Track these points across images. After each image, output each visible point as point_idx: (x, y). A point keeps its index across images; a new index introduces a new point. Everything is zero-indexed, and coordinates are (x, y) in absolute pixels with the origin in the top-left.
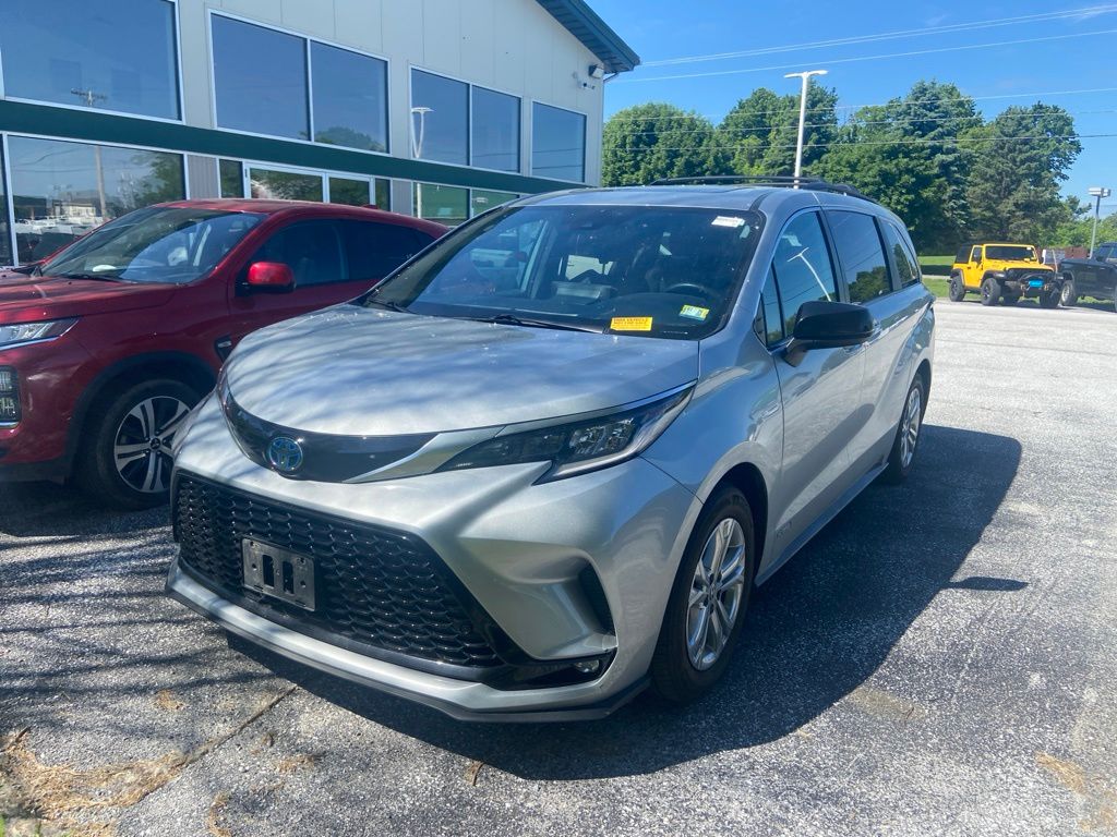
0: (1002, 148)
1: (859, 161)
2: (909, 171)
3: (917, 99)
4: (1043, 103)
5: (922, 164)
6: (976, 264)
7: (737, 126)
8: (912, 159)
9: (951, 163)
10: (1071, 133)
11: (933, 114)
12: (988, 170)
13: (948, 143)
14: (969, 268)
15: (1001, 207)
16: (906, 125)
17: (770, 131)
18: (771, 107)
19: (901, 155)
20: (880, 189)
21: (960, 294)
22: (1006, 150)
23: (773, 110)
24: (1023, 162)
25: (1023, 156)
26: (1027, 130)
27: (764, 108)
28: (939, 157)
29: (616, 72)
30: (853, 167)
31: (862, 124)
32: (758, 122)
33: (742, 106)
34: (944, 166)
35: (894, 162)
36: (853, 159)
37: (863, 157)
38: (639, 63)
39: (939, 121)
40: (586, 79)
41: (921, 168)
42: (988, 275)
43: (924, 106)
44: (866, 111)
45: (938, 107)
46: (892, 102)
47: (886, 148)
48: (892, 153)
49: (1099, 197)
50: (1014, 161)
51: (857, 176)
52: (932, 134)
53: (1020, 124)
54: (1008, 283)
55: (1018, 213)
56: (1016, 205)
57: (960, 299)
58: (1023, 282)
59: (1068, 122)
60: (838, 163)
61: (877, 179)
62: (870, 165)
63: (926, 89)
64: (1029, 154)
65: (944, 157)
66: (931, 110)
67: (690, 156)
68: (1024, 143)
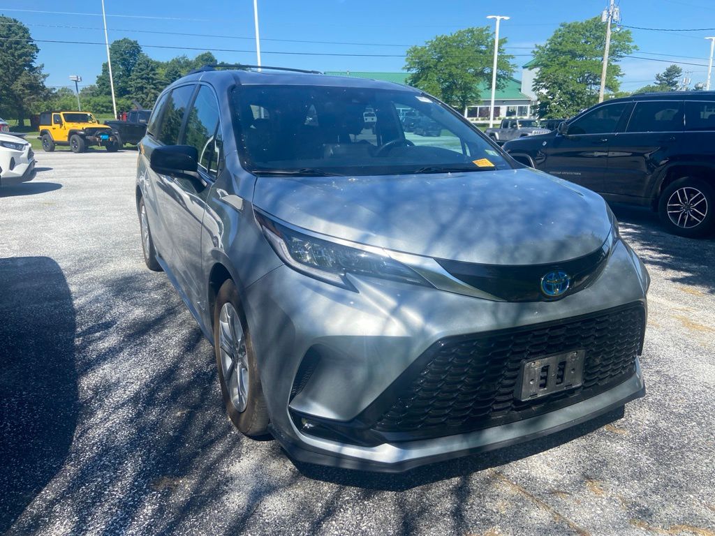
6: (59, 125)
10: (31, 39)
14: (54, 129)
15: (13, 87)
21: (52, 146)
24: (20, 56)
25: (19, 52)
42: (72, 133)
49: (76, 81)
50: (13, 55)
53: (10, 30)
54: (89, 137)
55: (26, 91)
56: (23, 85)
57: (52, 150)
58: (97, 136)
64: (22, 51)
68: (17, 43)
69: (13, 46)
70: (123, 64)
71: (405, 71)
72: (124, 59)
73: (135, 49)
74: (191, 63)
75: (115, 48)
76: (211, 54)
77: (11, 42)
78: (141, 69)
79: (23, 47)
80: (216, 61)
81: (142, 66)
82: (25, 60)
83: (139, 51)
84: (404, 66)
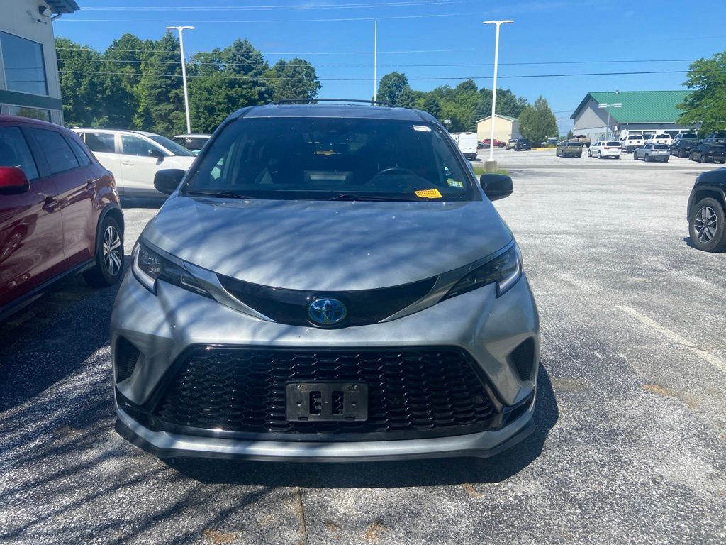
0: (288, 84)
1: (212, 88)
2: (243, 96)
3: (238, 50)
4: (299, 58)
5: (249, 92)
7: (115, 58)
8: (243, 89)
9: (264, 93)
10: (315, 77)
11: (248, 61)
12: (282, 97)
13: (261, 80)
16: (234, 67)
17: (140, 64)
18: (138, 47)
19: (237, 86)
20: (228, 107)
22: (290, 86)
23: (140, 49)
24: (300, 93)
26: (300, 74)
27: (133, 48)
28: (257, 88)
29: (59, 14)
30: (209, 92)
31: (199, 64)
32: (131, 57)
33: (116, 44)
34: (261, 94)
35: (234, 90)
36: (208, 85)
37: (214, 85)
38: (78, 8)
39: (253, 66)
40: (39, 17)
41: (250, 94)
43: (243, 56)
44: (200, 55)
45: (250, 57)
46: (215, 51)
47: (226, 81)
48: (232, 84)
50: (296, 93)
51: (212, 97)
52: (251, 73)
53: (295, 70)
59: (313, 70)
60: (199, 89)
61: (226, 100)
62: (220, 91)
63: (242, 45)
65: (259, 88)
66: (248, 59)
67: (92, 78)
68: (299, 81)
69: (296, 84)
70: (390, 97)
71: (686, 88)
72: (392, 92)
73: (401, 81)
74: (451, 91)
75: (384, 83)
76: (472, 81)
77: (295, 80)
78: (402, 100)
79: (304, 85)
80: (477, 88)
81: (403, 98)
82: (304, 97)
83: (405, 83)
84: (685, 81)
